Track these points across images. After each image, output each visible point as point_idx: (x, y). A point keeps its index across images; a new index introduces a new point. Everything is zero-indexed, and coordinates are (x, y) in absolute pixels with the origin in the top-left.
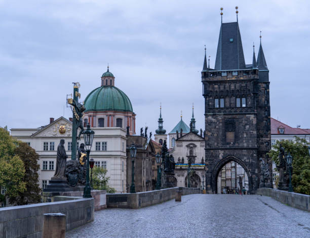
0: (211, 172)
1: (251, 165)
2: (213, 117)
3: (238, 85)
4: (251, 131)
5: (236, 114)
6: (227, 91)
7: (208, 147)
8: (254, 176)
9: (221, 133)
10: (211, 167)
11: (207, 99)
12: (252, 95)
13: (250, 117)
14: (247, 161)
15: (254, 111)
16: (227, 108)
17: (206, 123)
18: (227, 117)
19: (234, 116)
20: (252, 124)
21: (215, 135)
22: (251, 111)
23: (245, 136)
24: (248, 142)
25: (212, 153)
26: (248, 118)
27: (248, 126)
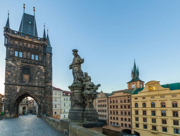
0: (9, 101)
1: (40, 97)
2: (12, 62)
3: (33, 46)
4: (41, 76)
5: (31, 64)
6: (25, 47)
7: (7, 83)
8: (42, 104)
9: (19, 74)
10: (9, 98)
11: (8, 49)
12: (43, 54)
13: (41, 67)
14: (37, 94)
15: (43, 64)
16: (25, 59)
17: (6, 65)
18: (24, 64)
19: (29, 65)
20: (42, 72)
21: (14, 75)
22: (42, 64)
23: (37, 78)
24: (38, 82)
25: (11, 87)
26: (40, 68)
27: (39, 73)
